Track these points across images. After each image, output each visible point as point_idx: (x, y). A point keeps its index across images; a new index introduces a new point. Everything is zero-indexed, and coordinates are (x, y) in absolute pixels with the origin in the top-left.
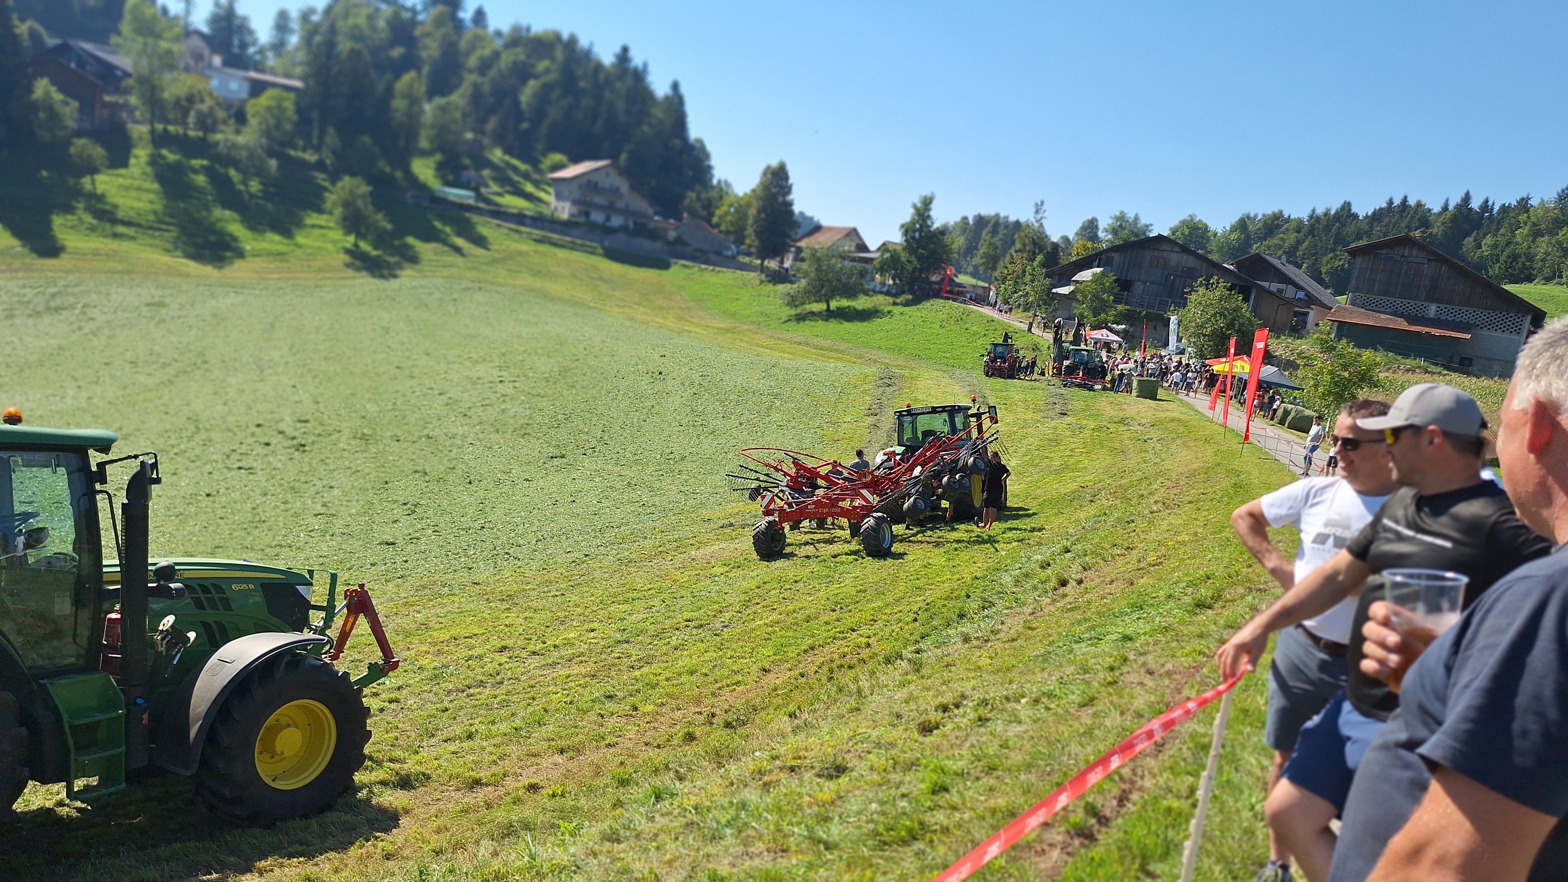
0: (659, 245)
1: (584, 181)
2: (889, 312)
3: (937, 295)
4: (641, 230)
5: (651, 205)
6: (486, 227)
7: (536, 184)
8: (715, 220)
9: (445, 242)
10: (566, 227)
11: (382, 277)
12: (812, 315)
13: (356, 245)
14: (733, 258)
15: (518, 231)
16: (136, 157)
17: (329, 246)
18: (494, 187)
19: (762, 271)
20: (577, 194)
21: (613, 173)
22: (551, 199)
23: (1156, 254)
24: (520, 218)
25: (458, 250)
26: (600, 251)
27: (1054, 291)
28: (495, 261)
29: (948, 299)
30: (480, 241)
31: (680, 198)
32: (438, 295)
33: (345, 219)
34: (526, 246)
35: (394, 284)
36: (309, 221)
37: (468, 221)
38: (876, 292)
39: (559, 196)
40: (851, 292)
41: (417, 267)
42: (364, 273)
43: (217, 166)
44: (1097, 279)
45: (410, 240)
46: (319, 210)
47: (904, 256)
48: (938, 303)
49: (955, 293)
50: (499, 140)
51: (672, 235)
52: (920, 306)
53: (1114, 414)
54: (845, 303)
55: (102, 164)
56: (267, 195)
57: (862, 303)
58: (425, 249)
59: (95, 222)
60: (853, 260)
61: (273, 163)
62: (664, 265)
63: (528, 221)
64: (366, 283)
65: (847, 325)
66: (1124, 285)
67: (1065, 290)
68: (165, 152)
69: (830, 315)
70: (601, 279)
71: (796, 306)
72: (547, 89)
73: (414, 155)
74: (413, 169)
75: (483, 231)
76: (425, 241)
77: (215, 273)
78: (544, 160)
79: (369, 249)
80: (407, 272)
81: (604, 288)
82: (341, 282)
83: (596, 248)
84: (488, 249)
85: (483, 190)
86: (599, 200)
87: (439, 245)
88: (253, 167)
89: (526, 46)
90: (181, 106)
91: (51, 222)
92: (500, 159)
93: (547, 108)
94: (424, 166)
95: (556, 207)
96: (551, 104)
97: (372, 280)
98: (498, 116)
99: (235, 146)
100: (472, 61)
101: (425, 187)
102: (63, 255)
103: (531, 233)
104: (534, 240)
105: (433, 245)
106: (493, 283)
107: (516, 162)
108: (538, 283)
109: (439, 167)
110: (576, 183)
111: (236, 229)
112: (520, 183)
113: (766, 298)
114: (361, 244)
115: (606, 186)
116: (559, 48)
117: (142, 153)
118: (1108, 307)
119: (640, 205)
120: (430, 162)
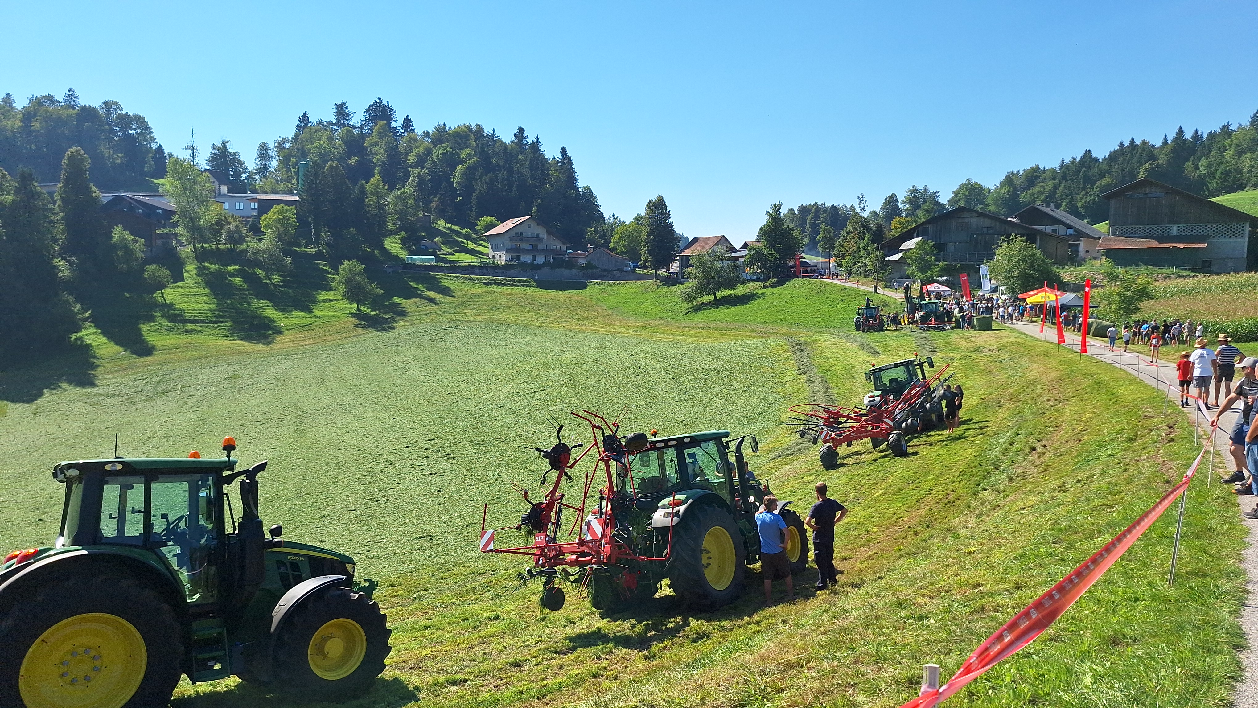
0: (575, 271)
1: (513, 233)
2: (763, 294)
3: (795, 276)
4: (558, 262)
5: (564, 244)
6: (447, 280)
7: (475, 241)
8: (611, 245)
9: (421, 297)
10: (503, 270)
11: (384, 330)
12: (705, 305)
13: (358, 310)
14: (633, 271)
15: (471, 279)
16: (187, 271)
17: (339, 314)
18: (446, 250)
19: (657, 279)
20: (509, 244)
21: (533, 224)
22: (488, 250)
23: (960, 221)
24: (470, 269)
25: (432, 301)
26: (533, 283)
27: (887, 259)
28: (461, 304)
29: (806, 277)
30: (446, 291)
31: (582, 234)
32: (427, 337)
33: (348, 292)
34: (479, 289)
35: (393, 334)
36: (321, 298)
37: (434, 278)
38: (749, 281)
39: (494, 248)
40: (731, 283)
41: (406, 318)
42: (371, 330)
43: (247, 268)
44: (919, 246)
45: (397, 300)
46: (327, 288)
47: (765, 251)
48: (797, 282)
49: (811, 271)
50: (442, 214)
51: (583, 262)
52: (785, 286)
53: (968, 345)
54: (727, 292)
55: (168, 281)
56: (286, 284)
57: (740, 290)
58: (408, 304)
59: (170, 324)
60: (729, 259)
61: (288, 259)
62: (584, 286)
63: (477, 271)
64: (373, 337)
65: (733, 309)
66: (940, 247)
67: (895, 257)
68: (207, 265)
69: (718, 303)
70: (539, 304)
71: (692, 301)
72: (471, 170)
73: (385, 236)
74: (386, 246)
75: (446, 283)
76: (407, 298)
77: (265, 347)
78: (478, 222)
79: (369, 311)
80: (401, 323)
81: (543, 311)
82: (356, 339)
83: (530, 282)
84: (454, 296)
85: (438, 253)
86: (525, 246)
87: (418, 299)
88: (274, 265)
89: (448, 141)
90: (213, 229)
91: (140, 330)
92: (444, 228)
93: (474, 183)
94: (393, 242)
95: (494, 256)
96: (476, 180)
97: (377, 334)
98: (438, 196)
99: (258, 251)
100: (411, 158)
101: (396, 258)
102: (155, 352)
103: (481, 279)
104: (485, 283)
105: (414, 300)
106: (464, 321)
107: (457, 228)
108: (495, 316)
109: (404, 242)
110: (507, 236)
111: (271, 312)
112: (463, 243)
113: (665, 298)
114: (362, 308)
115: (530, 234)
116: (472, 137)
117: (191, 268)
118: (931, 265)
119: (556, 244)
120: (397, 238)
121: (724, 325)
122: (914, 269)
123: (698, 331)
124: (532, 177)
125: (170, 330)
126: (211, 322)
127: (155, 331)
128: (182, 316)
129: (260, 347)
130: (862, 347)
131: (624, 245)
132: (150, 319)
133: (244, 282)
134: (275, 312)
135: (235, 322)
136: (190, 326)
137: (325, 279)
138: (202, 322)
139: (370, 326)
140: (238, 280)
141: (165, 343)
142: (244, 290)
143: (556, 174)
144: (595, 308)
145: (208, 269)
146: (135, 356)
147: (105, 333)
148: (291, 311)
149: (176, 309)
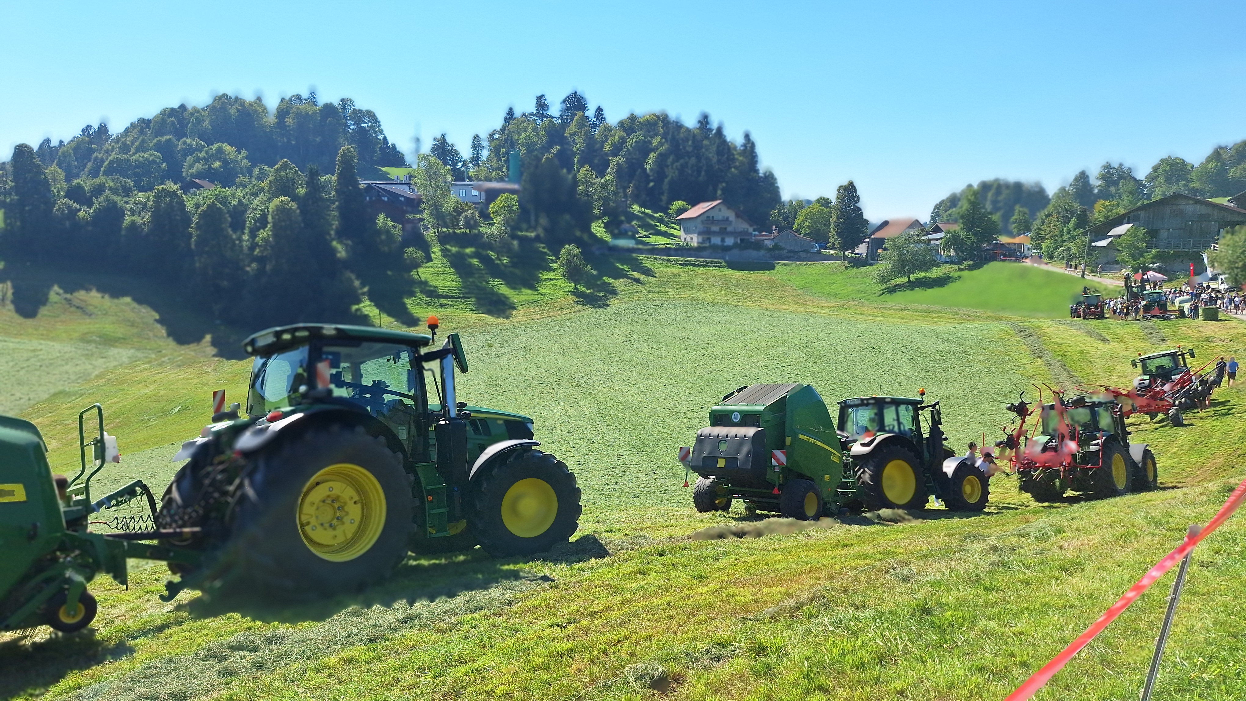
0: (762, 253)
1: (704, 217)
2: (960, 276)
4: (747, 244)
5: (750, 225)
6: (648, 261)
7: (669, 225)
8: (795, 227)
9: (627, 276)
10: (696, 252)
11: (600, 307)
12: (899, 287)
13: (576, 288)
14: (820, 252)
15: (668, 260)
17: (560, 291)
18: (643, 233)
20: (701, 227)
21: (723, 208)
22: (681, 233)
23: (1174, 208)
24: (667, 251)
25: (637, 281)
26: (725, 264)
27: (1093, 244)
28: (662, 284)
29: (1005, 260)
30: (648, 272)
31: (767, 216)
32: (639, 314)
33: (567, 273)
34: (677, 270)
35: (608, 311)
36: (543, 277)
37: (636, 260)
38: (944, 263)
39: (686, 231)
40: (926, 266)
41: (617, 297)
42: (589, 306)
43: (480, 250)
44: (1129, 232)
45: (606, 279)
46: (547, 268)
47: (962, 234)
49: (1009, 255)
50: (636, 199)
51: (769, 244)
52: (984, 269)
53: (1197, 335)
54: (922, 275)
55: (421, 262)
56: (514, 264)
57: (935, 273)
58: (618, 284)
60: (924, 242)
61: (515, 243)
62: (772, 267)
63: (673, 252)
64: (591, 313)
65: (931, 291)
66: (1153, 233)
67: (1104, 243)
68: (448, 247)
69: (913, 285)
70: (731, 284)
72: (662, 158)
73: (593, 221)
74: (593, 230)
75: (647, 264)
76: (615, 278)
77: (505, 321)
78: (671, 207)
79: (584, 289)
80: (613, 301)
81: (736, 290)
82: (577, 314)
83: (720, 263)
84: (655, 277)
85: (637, 236)
86: (715, 228)
87: (625, 279)
88: (503, 248)
89: (640, 129)
90: (452, 215)
91: (404, 304)
92: (639, 212)
93: (666, 170)
94: (598, 226)
95: (685, 239)
96: (668, 166)
97: (595, 310)
98: (633, 182)
99: (492, 236)
100: (607, 147)
101: (601, 241)
102: (420, 323)
103: (677, 260)
104: (680, 264)
105: (621, 280)
106: (667, 300)
107: (649, 212)
108: (695, 294)
109: (606, 226)
110: (699, 220)
111: (504, 290)
112: (657, 226)
113: (855, 280)
114: (578, 287)
115: (720, 218)
116: (660, 124)
117: (436, 250)
118: (1144, 252)
119: (743, 226)
120: (600, 223)
121: (923, 307)
122: (1125, 255)
123: (897, 312)
124: (719, 161)
125: (428, 304)
126: (459, 298)
127: (417, 305)
128: (436, 291)
129: (501, 320)
130: (1090, 333)
131: (808, 226)
132: (412, 294)
133: (480, 262)
134: (508, 289)
135: (478, 299)
136: (444, 301)
137: (546, 260)
138: (452, 297)
139: (588, 304)
140: (475, 261)
141: (426, 314)
142: (481, 270)
143: (741, 158)
144: (784, 288)
145: (449, 251)
146: (405, 326)
147: (377, 306)
148: (520, 289)
149: (430, 286)
